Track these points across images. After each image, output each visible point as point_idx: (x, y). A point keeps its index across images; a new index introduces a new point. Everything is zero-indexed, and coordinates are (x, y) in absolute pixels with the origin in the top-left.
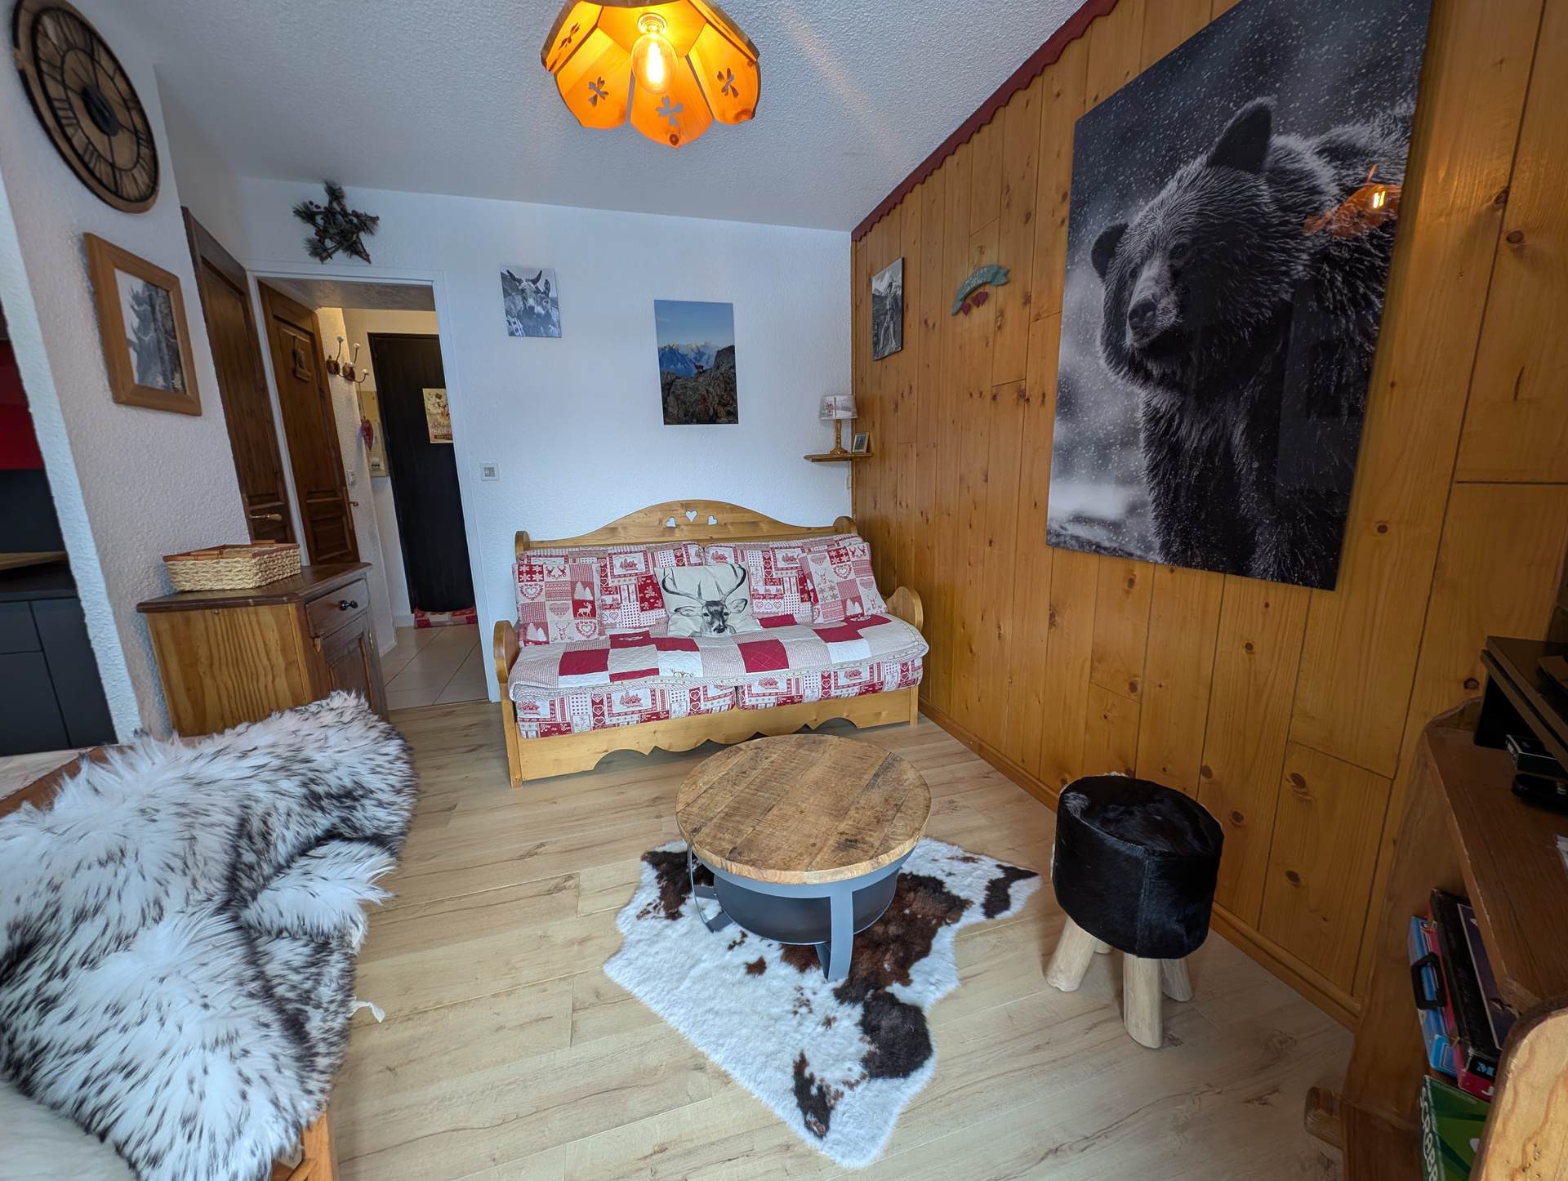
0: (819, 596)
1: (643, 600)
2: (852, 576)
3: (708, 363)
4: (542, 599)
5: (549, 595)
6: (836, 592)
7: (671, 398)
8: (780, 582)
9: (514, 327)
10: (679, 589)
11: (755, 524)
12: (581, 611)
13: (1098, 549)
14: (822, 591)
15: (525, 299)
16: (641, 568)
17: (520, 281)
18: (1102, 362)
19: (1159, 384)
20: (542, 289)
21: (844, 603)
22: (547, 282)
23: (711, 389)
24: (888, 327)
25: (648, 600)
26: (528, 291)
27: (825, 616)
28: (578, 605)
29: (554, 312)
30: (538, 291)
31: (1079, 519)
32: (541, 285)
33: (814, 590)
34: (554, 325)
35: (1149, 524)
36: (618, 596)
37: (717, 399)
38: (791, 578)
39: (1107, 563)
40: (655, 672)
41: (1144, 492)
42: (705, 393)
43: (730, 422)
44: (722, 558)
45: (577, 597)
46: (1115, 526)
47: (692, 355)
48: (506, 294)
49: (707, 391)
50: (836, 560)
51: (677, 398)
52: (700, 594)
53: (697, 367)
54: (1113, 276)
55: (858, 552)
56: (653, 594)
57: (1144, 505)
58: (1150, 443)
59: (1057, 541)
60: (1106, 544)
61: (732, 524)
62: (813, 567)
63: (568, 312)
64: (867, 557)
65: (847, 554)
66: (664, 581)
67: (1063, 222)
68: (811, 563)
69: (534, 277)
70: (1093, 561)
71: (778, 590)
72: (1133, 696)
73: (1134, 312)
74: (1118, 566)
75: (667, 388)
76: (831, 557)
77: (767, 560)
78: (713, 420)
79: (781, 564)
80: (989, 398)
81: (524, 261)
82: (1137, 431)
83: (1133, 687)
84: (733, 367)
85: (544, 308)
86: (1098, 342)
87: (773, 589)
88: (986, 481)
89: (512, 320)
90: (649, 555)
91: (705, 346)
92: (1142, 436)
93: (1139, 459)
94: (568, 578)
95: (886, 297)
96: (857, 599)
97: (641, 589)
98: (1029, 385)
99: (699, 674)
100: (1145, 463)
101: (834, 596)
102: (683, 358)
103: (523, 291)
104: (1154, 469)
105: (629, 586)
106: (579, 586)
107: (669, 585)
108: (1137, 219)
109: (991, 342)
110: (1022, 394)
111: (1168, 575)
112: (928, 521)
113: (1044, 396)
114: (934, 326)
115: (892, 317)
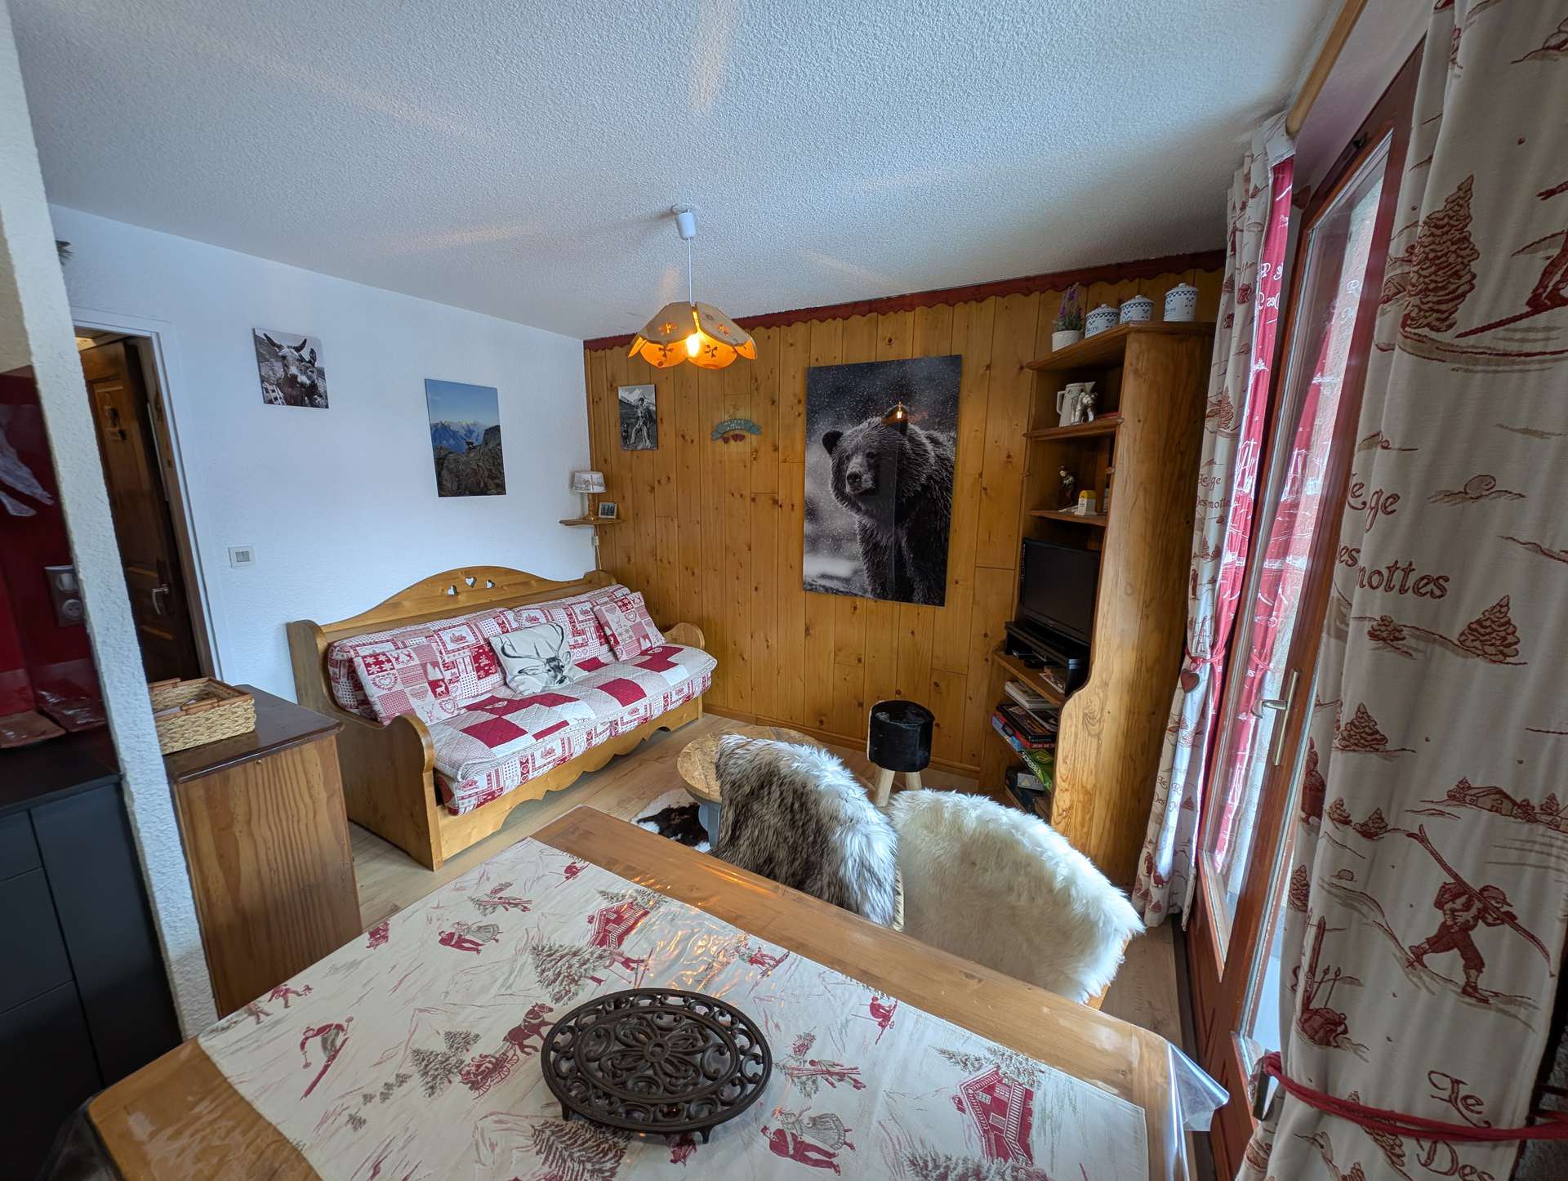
0: (619, 639)
1: (478, 669)
2: (638, 619)
3: (477, 440)
4: (399, 687)
5: (405, 682)
6: (631, 633)
7: (445, 472)
8: (583, 632)
9: (273, 395)
10: (520, 652)
11: (526, 583)
12: (439, 690)
13: (837, 592)
14: (621, 634)
15: (286, 367)
16: (471, 640)
17: (280, 347)
18: (833, 497)
19: (865, 514)
20: (307, 357)
21: (638, 640)
22: (312, 351)
23: (481, 464)
24: (641, 430)
25: (483, 668)
26: (290, 359)
27: (628, 653)
28: (434, 685)
29: (319, 383)
30: (302, 360)
31: (824, 576)
32: (306, 354)
33: (613, 635)
34: (321, 396)
35: (865, 579)
36: (456, 670)
37: (487, 473)
38: (590, 628)
39: (840, 598)
40: (565, 724)
41: (861, 564)
42: (476, 467)
43: (498, 494)
44: (535, 619)
45: (431, 678)
46: (847, 580)
47: (462, 432)
48: (261, 359)
49: (478, 466)
50: (624, 608)
51: (450, 471)
52: (538, 654)
53: (468, 443)
54: (836, 455)
55: (637, 600)
56: (487, 662)
57: (862, 570)
58: (863, 541)
59: (810, 588)
60: (842, 589)
61: (508, 586)
62: (609, 617)
63: (331, 386)
64: (643, 603)
65: (630, 603)
66: (503, 649)
67: (799, 415)
68: (606, 614)
69: (298, 344)
70: (832, 598)
71: (584, 639)
72: (860, 665)
73: (850, 477)
74: (848, 601)
75: (440, 463)
76: (620, 607)
77: (570, 616)
78: (484, 492)
79: (581, 618)
80: (748, 500)
81: (286, 327)
82: (855, 535)
83: (860, 660)
84: (500, 444)
85: (309, 378)
86: (830, 485)
87: (580, 639)
88: (750, 550)
89: (270, 388)
90: (473, 626)
91: (474, 425)
92: (858, 537)
93: (857, 548)
94: (417, 661)
95: (637, 407)
96: (646, 637)
97: (476, 659)
98: (781, 498)
99: (593, 717)
100: (861, 550)
101: (631, 637)
102: (454, 435)
103: (284, 358)
104: (866, 553)
105: (465, 659)
106: (429, 667)
107: (509, 651)
108: (849, 432)
109: (748, 465)
110: (775, 502)
111: (874, 603)
112: (693, 574)
113: (793, 506)
114: (692, 441)
115: (645, 423)
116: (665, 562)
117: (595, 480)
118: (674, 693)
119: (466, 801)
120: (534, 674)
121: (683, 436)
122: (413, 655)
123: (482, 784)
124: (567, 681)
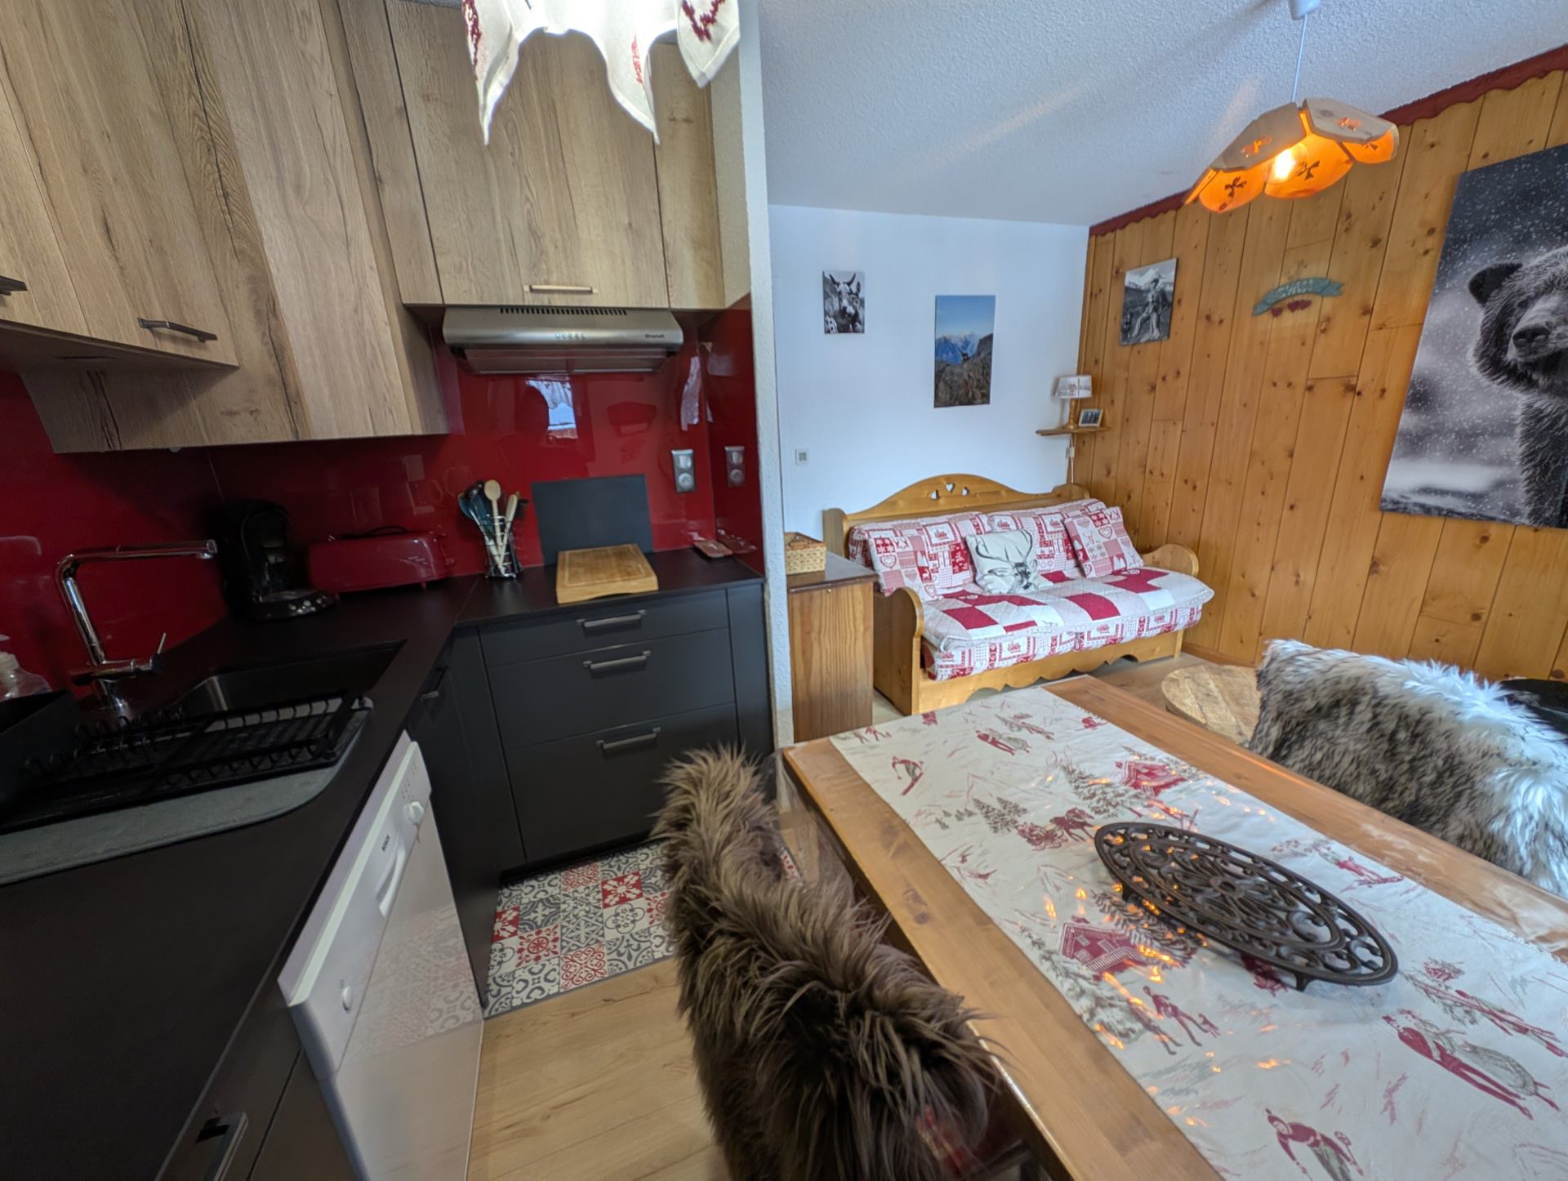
0: (1089, 555)
1: (954, 564)
2: (1114, 536)
3: (971, 351)
4: (897, 567)
5: (902, 563)
6: (1104, 550)
7: (941, 385)
8: (1050, 544)
9: (830, 326)
10: (991, 554)
11: (997, 493)
12: (925, 575)
13: (1450, 514)
14: (1091, 550)
15: (840, 300)
16: (951, 537)
17: (838, 284)
19: (1544, 391)
20: (854, 290)
21: (1111, 559)
22: (859, 285)
23: (972, 375)
24: (1148, 318)
25: (958, 564)
26: (844, 294)
27: (1097, 571)
28: (922, 570)
29: (860, 311)
30: (851, 293)
31: (1426, 491)
32: (854, 288)
33: (1083, 550)
34: (860, 323)
35: (1520, 496)
36: (936, 562)
37: (975, 383)
38: (1058, 540)
39: (1453, 525)
40: (1032, 623)
41: (1519, 474)
42: (967, 378)
43: (983, 403)
44: (1005, 525)
45: (920, 565)
46: (1476, 497)
47: (960, 344)
48: (826, 296)
49: (969, 376)
50: (1098, 523)
51: (946, 383)
52: (1007, 557)
53: (964, 355)
54: (1496, 304)
55: (1114, 516)
56: (961, 559)
57: (1514, 481)
58: (1527, 435)
59: (1398, 508)
60: (1463, 510)
61: (981, 494)
62: (1080, 530)
63: (868, 314)
64: (1121, 520)
65: (1106, 518)
66: (977, 548)
67: (1426, 252)
68: (1078, 527)
69: (848, 280)
70: (1436, 524)
71: (1050, 551)
72: (1476, 624)
73: (1521, 334)
74: (1471, 529)
75: (939, 375)
76: (1094, 521)
77: (1039, 526)
78: (970, 402)
79: (1050, 529)
80: (1300, 389)
81: (842, 265)
82: (1511, 427)
83: (1476, 617)
84: (990, 354)
85: (854, 308)
87: (1046, 550)
88: (1291, 456)
89: (829, 319)
90: (953, 525)
91: (971, 335)
92: (1519, 430)
93: (1514, 447)
94: (910, 548)
95: (1148, 291)
96: (1121, 556)
97: (953, 554)
98: (1362, 381)
99: (1061, 624)
100: (1520, 450)
101: (1103, 554)
102: (953, 348)
103: (840, 293)
104: (1529, 456)
105: (944, 553)
106: (919, 555)
107: (982, 550)
108: (1535, 262)
109: (1309, 342)
110: (1350, 388)
111: (1531, 533)
112: (1195, 488)
113: (1383, 391)
114: (1221, 322)
115: (1155, 309)
116: (1157, 473)
117: (1082, 384)
118: (1152, 619)
119: (944, 670)
120: (1002, 576)
121: (1208, 318)
122: (908, 542)
123: (957, 660)
124: (1032, 588)
